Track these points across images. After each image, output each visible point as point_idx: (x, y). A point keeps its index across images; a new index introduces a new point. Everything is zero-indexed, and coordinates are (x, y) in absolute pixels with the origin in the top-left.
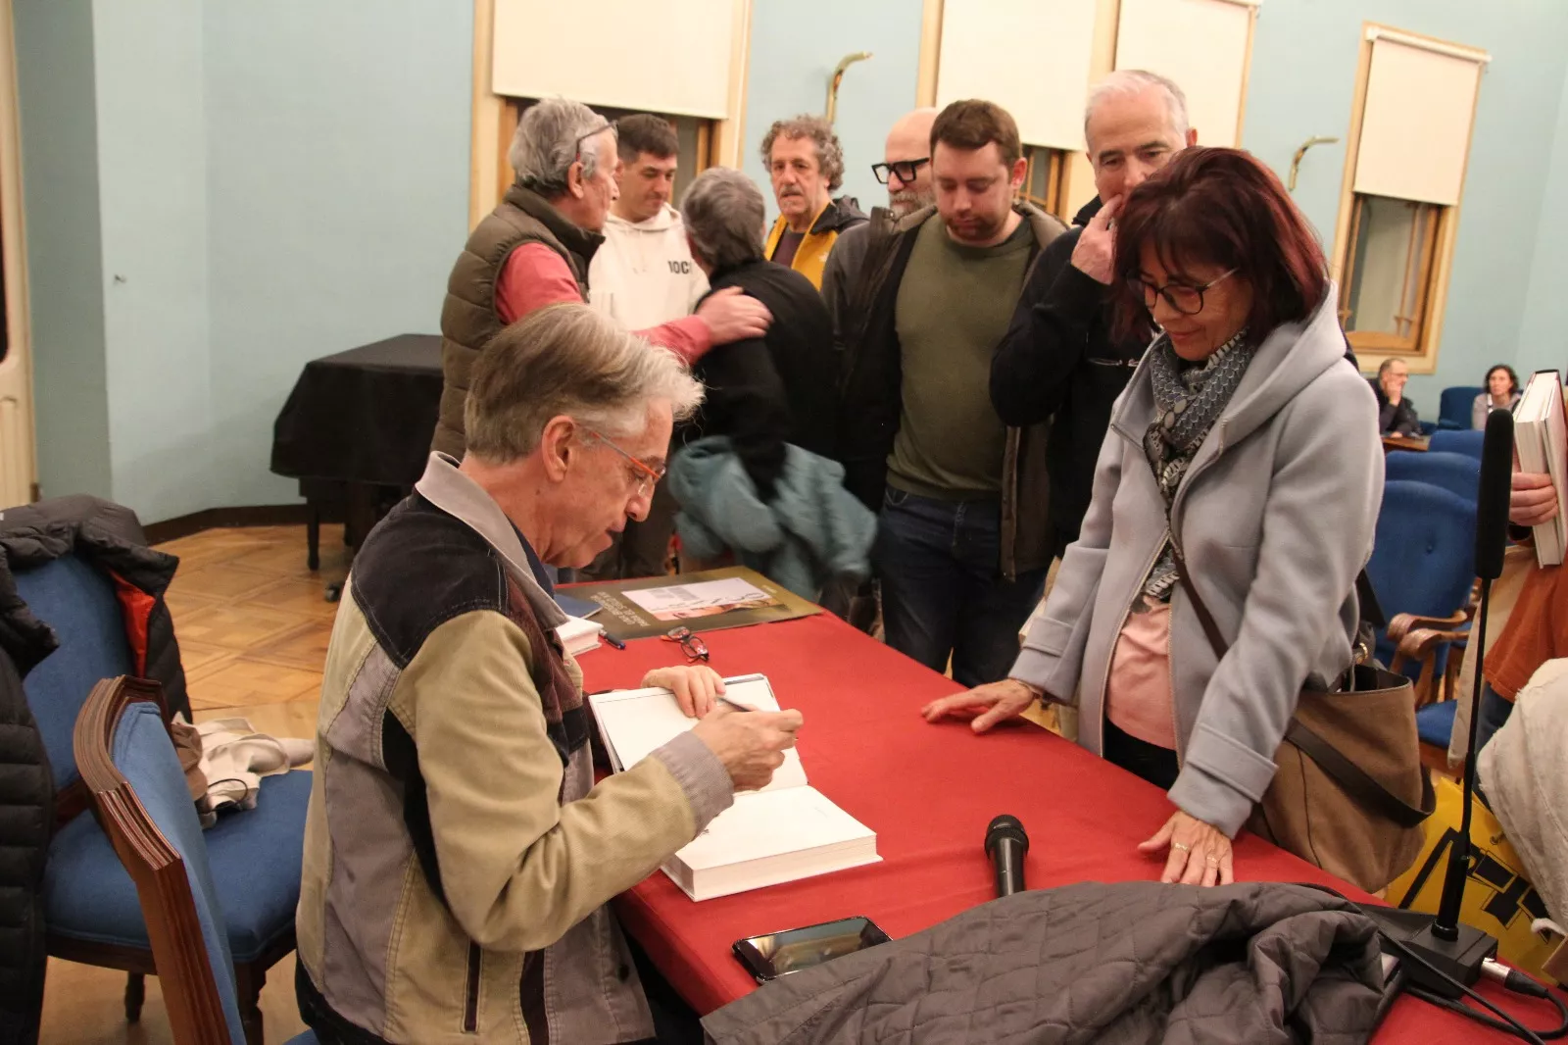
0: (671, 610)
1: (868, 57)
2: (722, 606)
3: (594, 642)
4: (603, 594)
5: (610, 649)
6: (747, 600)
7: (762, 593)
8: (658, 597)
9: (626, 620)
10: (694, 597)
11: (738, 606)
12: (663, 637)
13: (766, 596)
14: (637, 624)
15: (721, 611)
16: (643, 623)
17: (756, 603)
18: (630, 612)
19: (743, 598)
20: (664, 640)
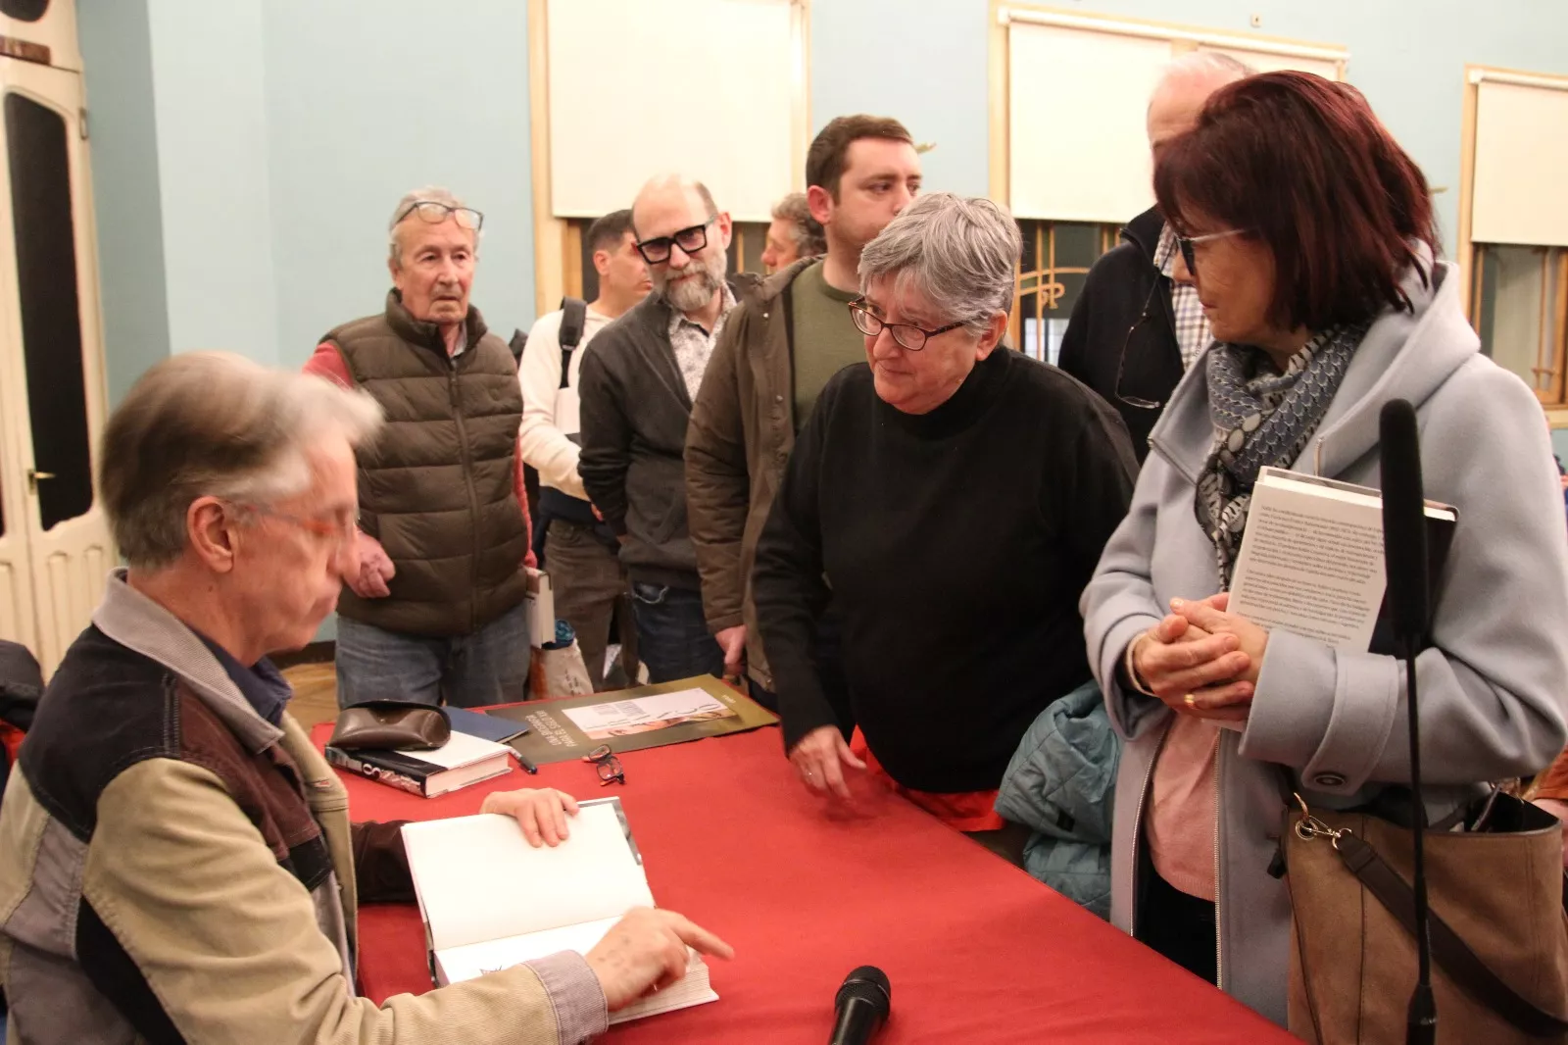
0: (609, 727)
1: (931, 147)
2: (668, 721)
3: (503, 766)
4: (542, 713)
5: (521, 772)
6: (699, 713)
7: (719, 703)
8: (601, 714)
9: (553, 740)
10: (640, 711)
11: (685, 720)
12: (587, 758)
13: (722, 707)
14: (563, 744)
15: (667, 725)
16: (570, 743)
17: (709, 715)
18: (561, 732)
19: (696, 710)
20: (587, 762)
